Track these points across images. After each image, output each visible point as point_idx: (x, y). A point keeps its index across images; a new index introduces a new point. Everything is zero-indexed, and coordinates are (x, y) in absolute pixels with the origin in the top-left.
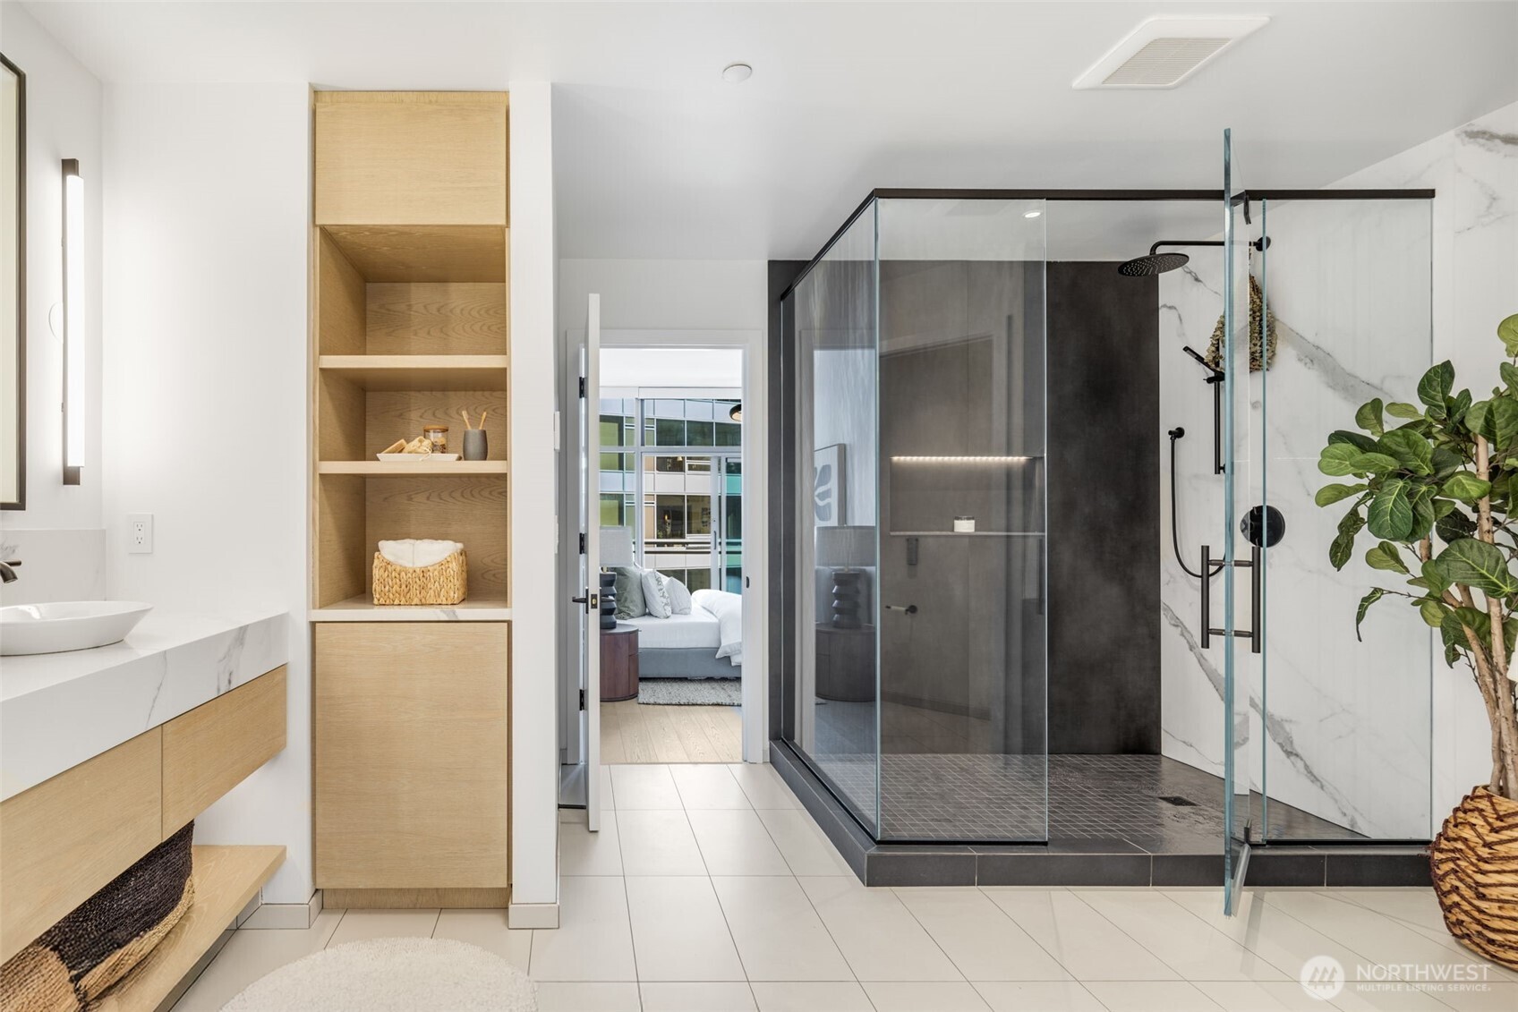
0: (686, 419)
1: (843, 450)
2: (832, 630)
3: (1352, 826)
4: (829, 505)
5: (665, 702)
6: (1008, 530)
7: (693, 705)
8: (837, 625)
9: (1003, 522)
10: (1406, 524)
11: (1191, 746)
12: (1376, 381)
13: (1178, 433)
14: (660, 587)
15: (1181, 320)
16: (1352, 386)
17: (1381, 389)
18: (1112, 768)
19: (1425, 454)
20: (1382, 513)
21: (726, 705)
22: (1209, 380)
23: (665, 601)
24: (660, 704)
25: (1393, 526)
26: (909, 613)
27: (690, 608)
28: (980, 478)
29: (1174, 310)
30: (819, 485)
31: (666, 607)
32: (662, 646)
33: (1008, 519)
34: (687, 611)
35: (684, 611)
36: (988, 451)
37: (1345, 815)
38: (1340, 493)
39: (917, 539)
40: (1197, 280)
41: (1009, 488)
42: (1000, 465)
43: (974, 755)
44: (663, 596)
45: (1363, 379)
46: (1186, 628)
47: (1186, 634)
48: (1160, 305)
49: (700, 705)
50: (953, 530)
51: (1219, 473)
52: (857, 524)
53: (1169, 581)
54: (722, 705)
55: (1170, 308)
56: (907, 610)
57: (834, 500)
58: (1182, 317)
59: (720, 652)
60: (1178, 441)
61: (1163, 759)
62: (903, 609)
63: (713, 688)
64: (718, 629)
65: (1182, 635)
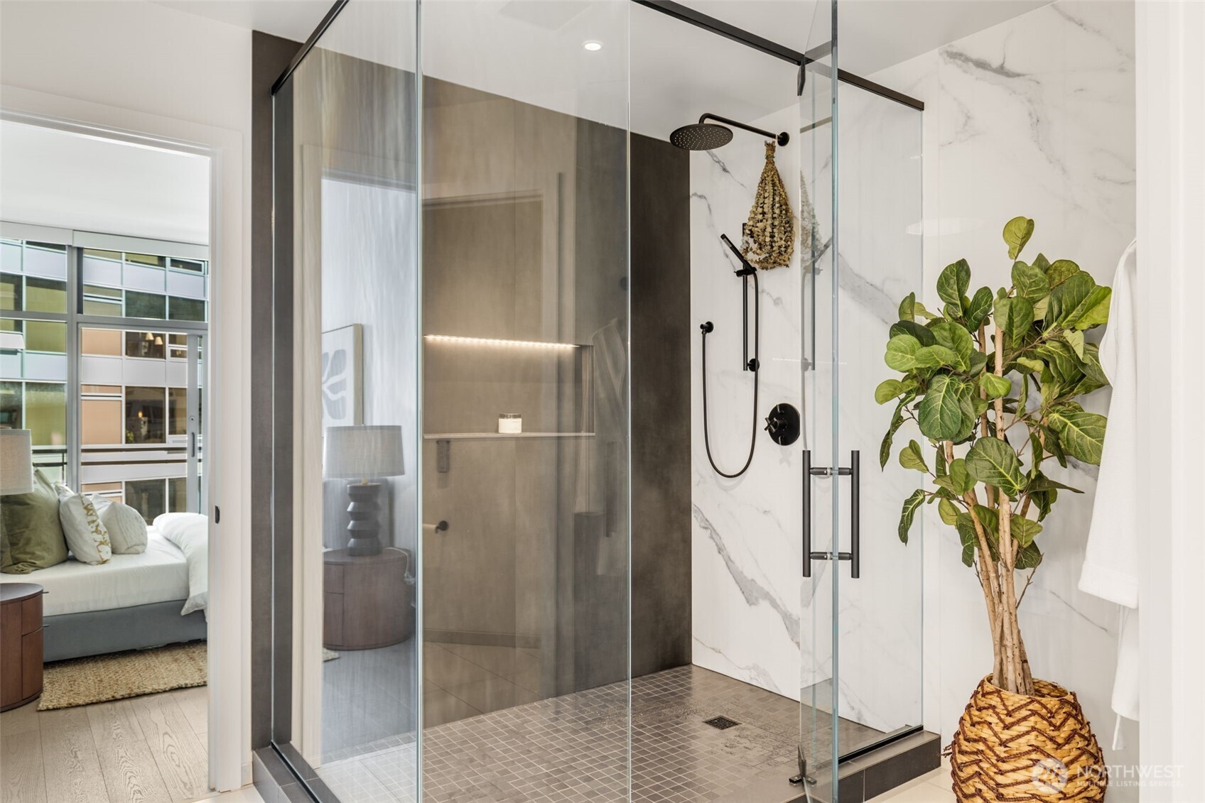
0: (168, 294)
1: (360, 333)
2: (348, 560)
3: (859, 719)
4: (343, 399)
5: (87, 701)
6: (559, 431)
7: (138, 696)
8: (353, 553)
9: (553, 421)
10: (955, 423)
11: (720, 652)
12: (878, 283)
13: (708, 328)
14: (90, 518)
15: (710, 210)
16: (859, 286)
17: (882, 291)
18: (656, 692)
19: (967, 349)
20: (933, 412)
21: (192, 687)
22: (739, 273)
23: (99, 538)
24: (78, 706)
25: (943, 425)
26: (439, 530)
27: (144, 544)
28: (526, 370)
29: (703, 200)
30: (332, 374)
31: (101, 548)
32: (92, 609)
33: (559, 416)
34: (139, 548)
35: (137, 548)
36: (537, 336)
37: (853, 708)
38: (895, 389)
39: (448, 441)
40: (725, 170)
41: (560, 380)
42: (548, 354)
43: (521, 707)
44: (97, 531)
45: (868, 281)
46: (715, 531)
47: (714, 536)
48: (691, 194)
49: (151, 694)
50: (497, 431)
51: (747, 370)
52: (376, 422)
53: (699, 482)
54: (186, 688)
55: (701, 197)
56: (437, 528)
57: (349, 394)
58: (711, 207)
59: (186, 606)
60: (707, 335)
61: (694, 669)
62: (434, 527)
63: (176, 660)
64: (185, 572)
65: (712, 537)
